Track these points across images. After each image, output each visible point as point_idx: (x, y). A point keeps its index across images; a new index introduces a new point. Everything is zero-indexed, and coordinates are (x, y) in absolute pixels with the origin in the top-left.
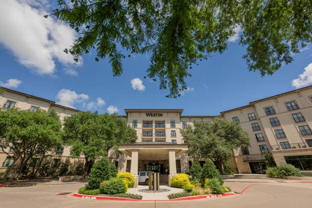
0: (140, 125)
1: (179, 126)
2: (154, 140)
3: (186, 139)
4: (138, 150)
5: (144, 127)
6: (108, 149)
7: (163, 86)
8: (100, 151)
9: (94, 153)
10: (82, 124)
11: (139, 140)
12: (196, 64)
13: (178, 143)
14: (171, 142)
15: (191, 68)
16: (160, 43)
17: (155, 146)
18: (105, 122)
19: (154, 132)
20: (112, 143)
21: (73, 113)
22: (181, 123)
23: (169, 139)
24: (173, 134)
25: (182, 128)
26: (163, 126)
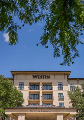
0: (26, 88)
1: (67, 88)
2: (41, 104)
3: (74, 102)
4: (25, 114)
5: (30, 89)
7: (56, 54)
11: (25, 104)
13: (66, 107)
14: (58, 105)
15: (82, 34)
16: (52, 12)
17: (42, 110)
19: (41, 95)
22: (69, 86)
23: (56, 102)
24: (61, 97)
25: (69, 91)
26: (50, 88)
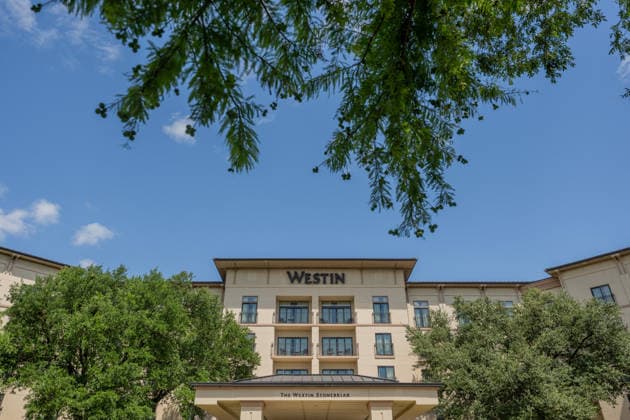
0: (266, 315)
1: (403, 316)
2: (315, 369)
3: (429, 362)
4: (264, 404)
5: (280, 320)
6: (156, 400)
8: (129, 408)
9: (107, 412)
10: (72, 312)
11: (264, 370)
12: (476, 116)
13: (401, 379)
14: (374, 373)
15: (461, 132)
16: (364, 61)
17: (320, 391)
18: (148, 305)
19: (315, 338)
20: (169, 379)
21: (45, 273)
22: (411, 308)
23: (368, 365)
24: (384, 347)
25: (412, 325)
26: (348, 317)
